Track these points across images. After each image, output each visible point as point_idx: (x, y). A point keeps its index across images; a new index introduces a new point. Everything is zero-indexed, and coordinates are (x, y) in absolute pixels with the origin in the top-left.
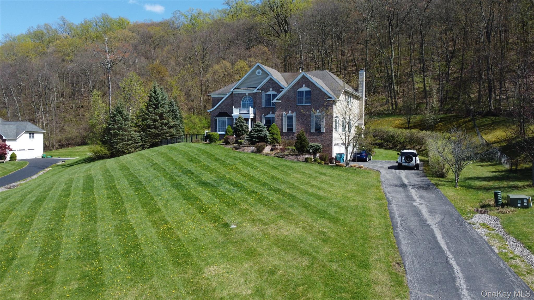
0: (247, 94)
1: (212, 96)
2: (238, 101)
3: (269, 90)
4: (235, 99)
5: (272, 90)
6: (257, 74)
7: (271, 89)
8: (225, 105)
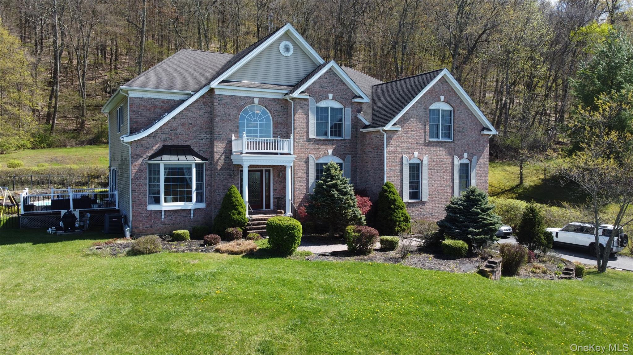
0: (256, 101)
1: (132, 94)
2: (231, 117)
3: (327, 98)
4: (220, 111)
5: (334, 99)
6: (281, 51)
7: (331, 96)
8: (183, 125)
